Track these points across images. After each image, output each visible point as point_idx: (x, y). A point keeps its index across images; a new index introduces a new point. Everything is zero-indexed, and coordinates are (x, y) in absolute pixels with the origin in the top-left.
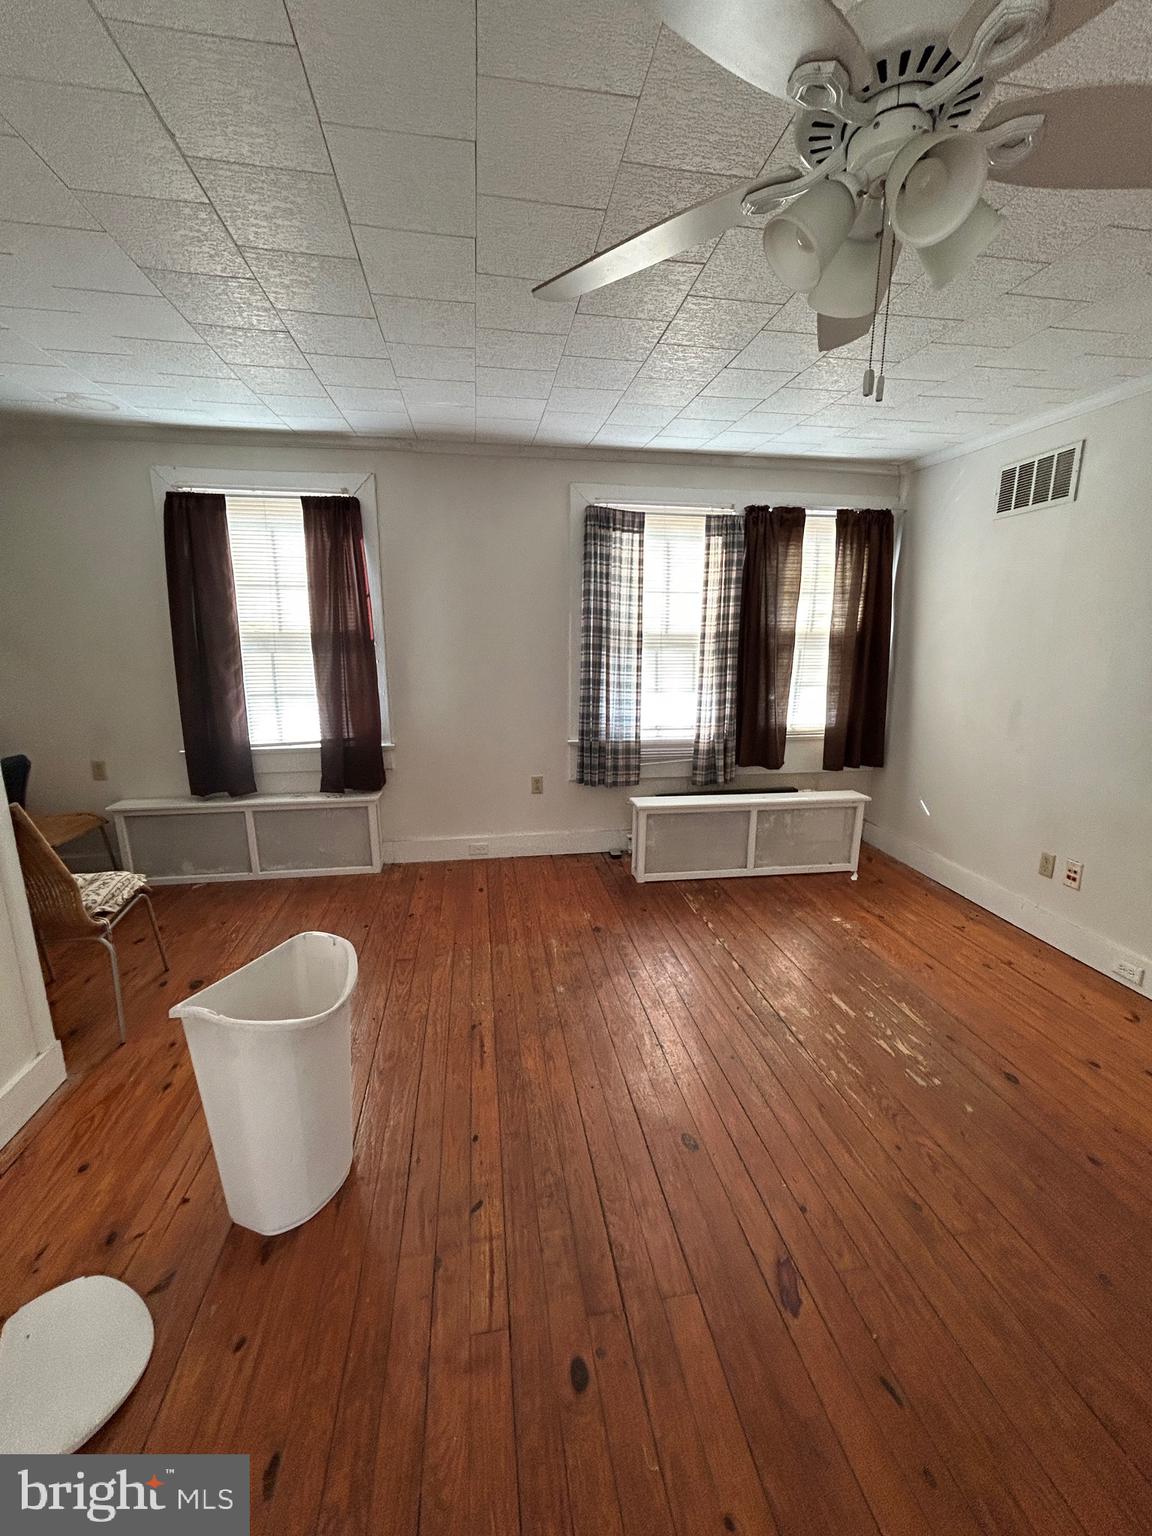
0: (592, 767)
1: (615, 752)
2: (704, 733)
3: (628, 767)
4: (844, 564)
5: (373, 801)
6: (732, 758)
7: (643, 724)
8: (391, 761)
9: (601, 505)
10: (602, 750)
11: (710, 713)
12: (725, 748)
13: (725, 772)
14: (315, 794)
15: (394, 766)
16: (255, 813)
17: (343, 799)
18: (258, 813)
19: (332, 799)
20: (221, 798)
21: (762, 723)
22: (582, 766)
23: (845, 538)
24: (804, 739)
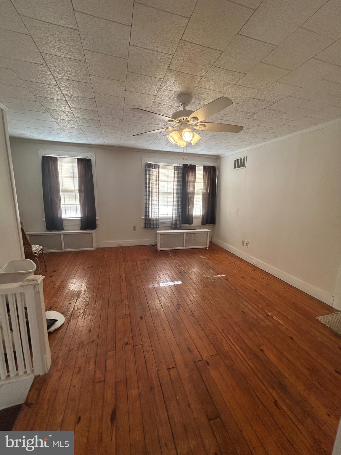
0: (148, 224)
1: (153, 220)
2: (174, 216)
3: (156, 224)
4: (205, 178)
5: (94, 232)
6: (180, 222)
7: (160, 214)
8: (98, 222)
9: (149, 163)
10: (150, 220)
11: (175, 211)
12: (179, 219)
13: (179, 225)
14: (79, 230)
15: (99, 224)
16: (63, 235)
17: (86, 231)
18: (65, 235)
19: (83, 231)
20: (54, 231)
21: (187, 214)
22: (145, 223)
23: (205, 172)
24: (197, 218)
